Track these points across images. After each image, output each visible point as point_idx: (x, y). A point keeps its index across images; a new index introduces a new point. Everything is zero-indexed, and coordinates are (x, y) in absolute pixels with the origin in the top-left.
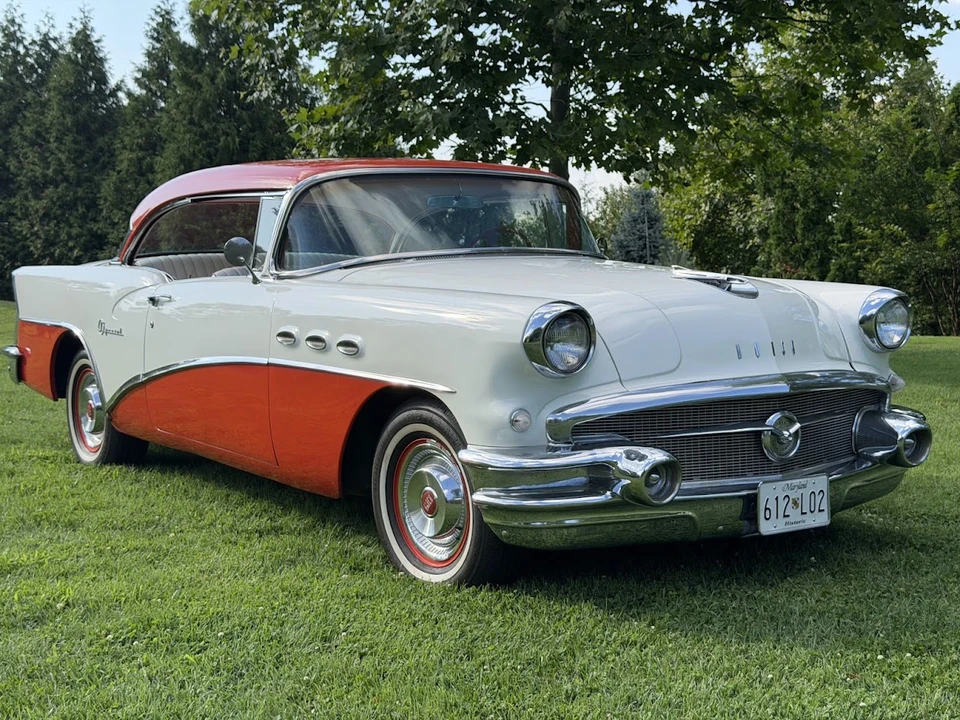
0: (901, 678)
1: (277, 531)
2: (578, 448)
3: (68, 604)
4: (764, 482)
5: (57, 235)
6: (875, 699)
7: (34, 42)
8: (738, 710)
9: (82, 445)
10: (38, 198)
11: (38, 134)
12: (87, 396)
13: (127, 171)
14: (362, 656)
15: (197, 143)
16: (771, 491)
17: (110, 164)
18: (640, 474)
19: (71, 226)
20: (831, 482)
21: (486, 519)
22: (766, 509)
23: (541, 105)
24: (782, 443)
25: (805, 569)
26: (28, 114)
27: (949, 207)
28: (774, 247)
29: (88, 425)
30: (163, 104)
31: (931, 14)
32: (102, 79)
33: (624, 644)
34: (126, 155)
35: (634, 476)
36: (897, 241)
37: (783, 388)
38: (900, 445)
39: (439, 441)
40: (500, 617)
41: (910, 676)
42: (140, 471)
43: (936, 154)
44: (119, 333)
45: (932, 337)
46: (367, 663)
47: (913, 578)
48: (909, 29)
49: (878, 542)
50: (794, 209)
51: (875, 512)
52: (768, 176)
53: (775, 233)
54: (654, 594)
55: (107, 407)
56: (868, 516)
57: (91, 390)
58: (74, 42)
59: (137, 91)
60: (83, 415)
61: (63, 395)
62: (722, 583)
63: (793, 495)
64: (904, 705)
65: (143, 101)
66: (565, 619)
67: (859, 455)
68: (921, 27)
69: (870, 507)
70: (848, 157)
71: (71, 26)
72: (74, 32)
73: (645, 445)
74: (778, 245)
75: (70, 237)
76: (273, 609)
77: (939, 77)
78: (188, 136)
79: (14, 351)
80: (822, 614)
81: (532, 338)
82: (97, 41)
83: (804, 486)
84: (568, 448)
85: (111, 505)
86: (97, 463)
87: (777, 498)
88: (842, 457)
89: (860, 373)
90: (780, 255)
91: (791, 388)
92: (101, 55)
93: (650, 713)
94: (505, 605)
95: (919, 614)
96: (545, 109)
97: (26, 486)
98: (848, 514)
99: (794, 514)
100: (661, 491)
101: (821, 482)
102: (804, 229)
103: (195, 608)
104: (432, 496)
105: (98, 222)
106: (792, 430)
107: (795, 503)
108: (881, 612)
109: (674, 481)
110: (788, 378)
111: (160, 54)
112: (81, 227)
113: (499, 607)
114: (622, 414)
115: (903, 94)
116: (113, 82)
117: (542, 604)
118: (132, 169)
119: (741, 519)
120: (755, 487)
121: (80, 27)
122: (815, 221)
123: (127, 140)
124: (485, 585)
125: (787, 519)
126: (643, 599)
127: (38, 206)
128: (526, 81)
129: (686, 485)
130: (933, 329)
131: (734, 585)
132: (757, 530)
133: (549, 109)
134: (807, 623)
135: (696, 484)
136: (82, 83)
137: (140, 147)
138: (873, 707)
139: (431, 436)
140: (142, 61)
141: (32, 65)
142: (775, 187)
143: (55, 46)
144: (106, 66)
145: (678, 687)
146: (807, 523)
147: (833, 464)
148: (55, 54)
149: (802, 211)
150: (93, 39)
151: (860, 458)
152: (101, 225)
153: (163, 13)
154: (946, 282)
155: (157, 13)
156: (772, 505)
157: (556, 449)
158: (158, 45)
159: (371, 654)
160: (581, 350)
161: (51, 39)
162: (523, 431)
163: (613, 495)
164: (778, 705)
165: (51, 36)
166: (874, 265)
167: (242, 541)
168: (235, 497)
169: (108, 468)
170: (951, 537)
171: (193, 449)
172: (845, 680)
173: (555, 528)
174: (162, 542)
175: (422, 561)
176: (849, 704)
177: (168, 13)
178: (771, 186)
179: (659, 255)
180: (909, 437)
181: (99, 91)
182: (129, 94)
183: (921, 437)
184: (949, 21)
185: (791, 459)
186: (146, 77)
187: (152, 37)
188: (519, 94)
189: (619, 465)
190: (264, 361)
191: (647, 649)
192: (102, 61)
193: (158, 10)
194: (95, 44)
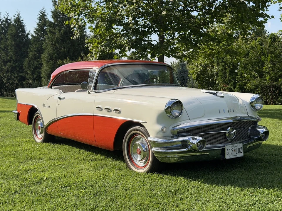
0: (264, 194)
1: (95, 160)
2: (179, 137)
3: (46, 178)
4: (227, 145)
5: (11, 77)
6: (258, 199)
7: (3, 21)
8: (224, 202)
9: (37, 137)
10: (5, 66)
11: (5, 47)
12: (38, 124)
13: (31, 58)
14: (126, 190)
15: (54, 50)
16: (228, 148)
17: (26, 56)
18: (195, 143)
19: (14, 74)
20: (244, 145)
21: (155, 155)
22: (227, 152)
23: (156, 41)
24: (231, 135)
25: (237, 168)
26: (2, 42)
27: (269, 68)
28: (220, 79)
29: (39, 132)
30: (42, 39)
31: (264, 15)
32: (23, 31)
33: (193, 187)
34: (31, 53)
35: (194, 144)
36: (255, 78)
37: (231, 121)
38: (261, 135)
39: (141, 135)
40: (160, 181)
41: (266, 193)
42: (54, 144)
43: (266, 53)
44: (49, 107)
45: (266, 105)
46: (128, 192)
47: (265, 170)
48: (258, 19)
49: (255, 161)
50: (226, 69)
51: (254, 153)
52: (218, 59)
53: (220, 75)
54: (198, 174)
55: (45, 127)
56: (252, 154)
57: (39, 122)
58: (15, 21)
59: (34, 35)
60: (37, 129)
61: (31, 124)
62: (216, 171)
63: (234, 148)
64: (265, 200)
65: (36, 38)
66: (176, 181)
67: (250, 138)
68: (262, 18)
69: (252, 152)
70: (241, 53)
71: (14, 16)
72: (15, 18)
73: (196, 136)
74: (221, 79)
75: (15, 77)
76: (101, 179)
77: (266, 30)
78: (51, 48)
79: (16, 112)
80: (242, 179)
81: (167, 109)
82: (22, 20)
83: (237, 146)
84: (176, 137)
85: (49, 153)
86: (42, 142)
87: (230, 149)
88: (245, 139)
89: (250, 117)
90: (222, 81)
91: (233, 121)
92: (23, 24)
93: (202, 203)
94: (160, 178)
95: (267, 178)
96: (157, 42)
97: (24, 149)
98: (247, 154)
99: (234, 153)
100: (201, 148)
101: (241, 145)
102: (229, 74)
103: (80, 179)
104: (140, 149)
105: (23, 73)
106: (233, 132)
107: (234, 150)
108: (258, 178)
109: (204, 145)
110: (232, 118)
111: (41, 24)
112: (18, 74)
113: (159, 178)
114: (190, 128)
115: (256, 36)
116: (27, 32)
117: (170, 177)
118: (33, 57)
119: (221, 155)
120: (224, 146)
121: (17, 16)
122: (232, 72)
123: (32, 49)
124: (155, 172)
125: (232, 155)
126: (196, 176)
127: (5, 68)
128: (153, 34)
129: (207, 146)
130: (266, 103)
131: (219, 172)
132: (225, 158)
133: (158, 42)
134: (239, 181)
135: (209, 146)
136: (17, 33)
137: (35, 51)
138: (258, 200)
139: (139, 134)
140: (36, 26)
141: (3, 27)
142: (220, 62)
143: (9, 22)
144: (25, 27)
145: (208, 196)
146: (237, 156)
147: (244, 140)
148: (9, 24)
149: (228, 69)
150: (21, 20)
151: (250, 139)
152: (24, 74)
153: (42, 12)
154: (269, 89)
155: (41, 13)
156: (229, 151)
157: (174, 137)
158: (41, 22)
159: (128, 190)
160: (180, 111)
161: (8, 20)
162: (165, 132)
163: (188, 149)
164: (234, 200)
165: (8, 19)
166: (249, 84)
167: (87, 163)
168: (82, 151)
169: (45, 143)
170: (274, 160)
171: (69, 138)
172: (250, 194)
173: (173, 157)
174: (66, 163)
175: (137, 167)
176: (251, 200)
177: (43, 12)
178: (219, 62)
179: (188, 82)
180: (263, 133)
181: (23, 35)
182: (32, 36)
183: (267, 133)
184: (270, 16)
185: (233, 139)
186: (37, 31)
187: (39, 20)
188: (150, 37)
189: (190, 141)
190: (92, 114)
191: (199, 188)
192: (24, 26)
193: (41, 12)
194: (21, 21)
